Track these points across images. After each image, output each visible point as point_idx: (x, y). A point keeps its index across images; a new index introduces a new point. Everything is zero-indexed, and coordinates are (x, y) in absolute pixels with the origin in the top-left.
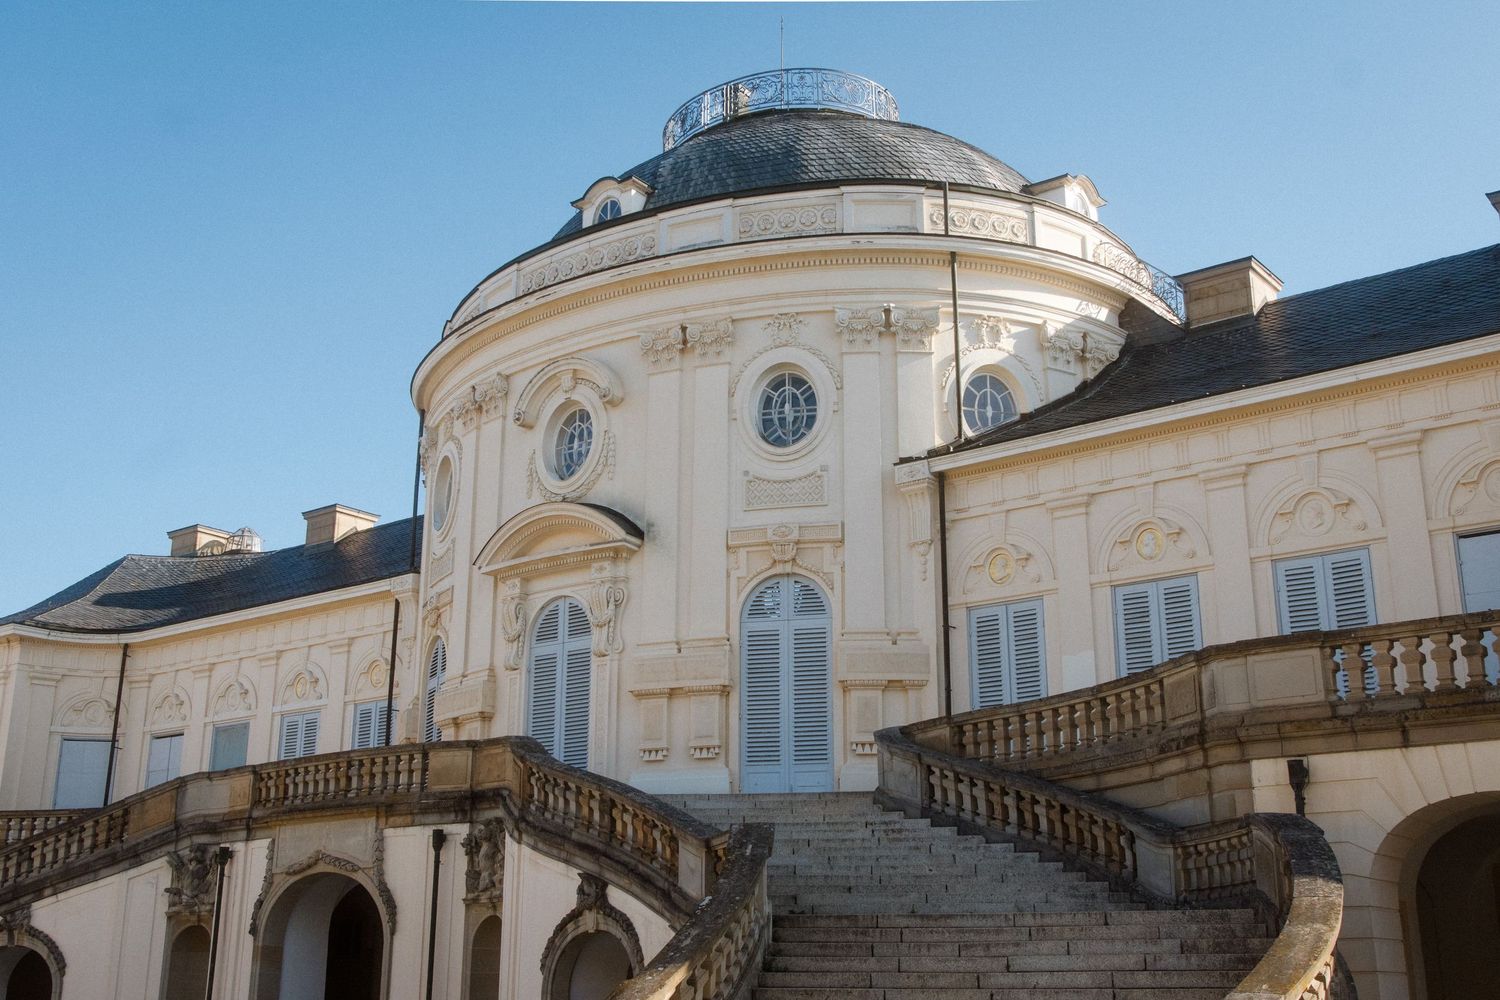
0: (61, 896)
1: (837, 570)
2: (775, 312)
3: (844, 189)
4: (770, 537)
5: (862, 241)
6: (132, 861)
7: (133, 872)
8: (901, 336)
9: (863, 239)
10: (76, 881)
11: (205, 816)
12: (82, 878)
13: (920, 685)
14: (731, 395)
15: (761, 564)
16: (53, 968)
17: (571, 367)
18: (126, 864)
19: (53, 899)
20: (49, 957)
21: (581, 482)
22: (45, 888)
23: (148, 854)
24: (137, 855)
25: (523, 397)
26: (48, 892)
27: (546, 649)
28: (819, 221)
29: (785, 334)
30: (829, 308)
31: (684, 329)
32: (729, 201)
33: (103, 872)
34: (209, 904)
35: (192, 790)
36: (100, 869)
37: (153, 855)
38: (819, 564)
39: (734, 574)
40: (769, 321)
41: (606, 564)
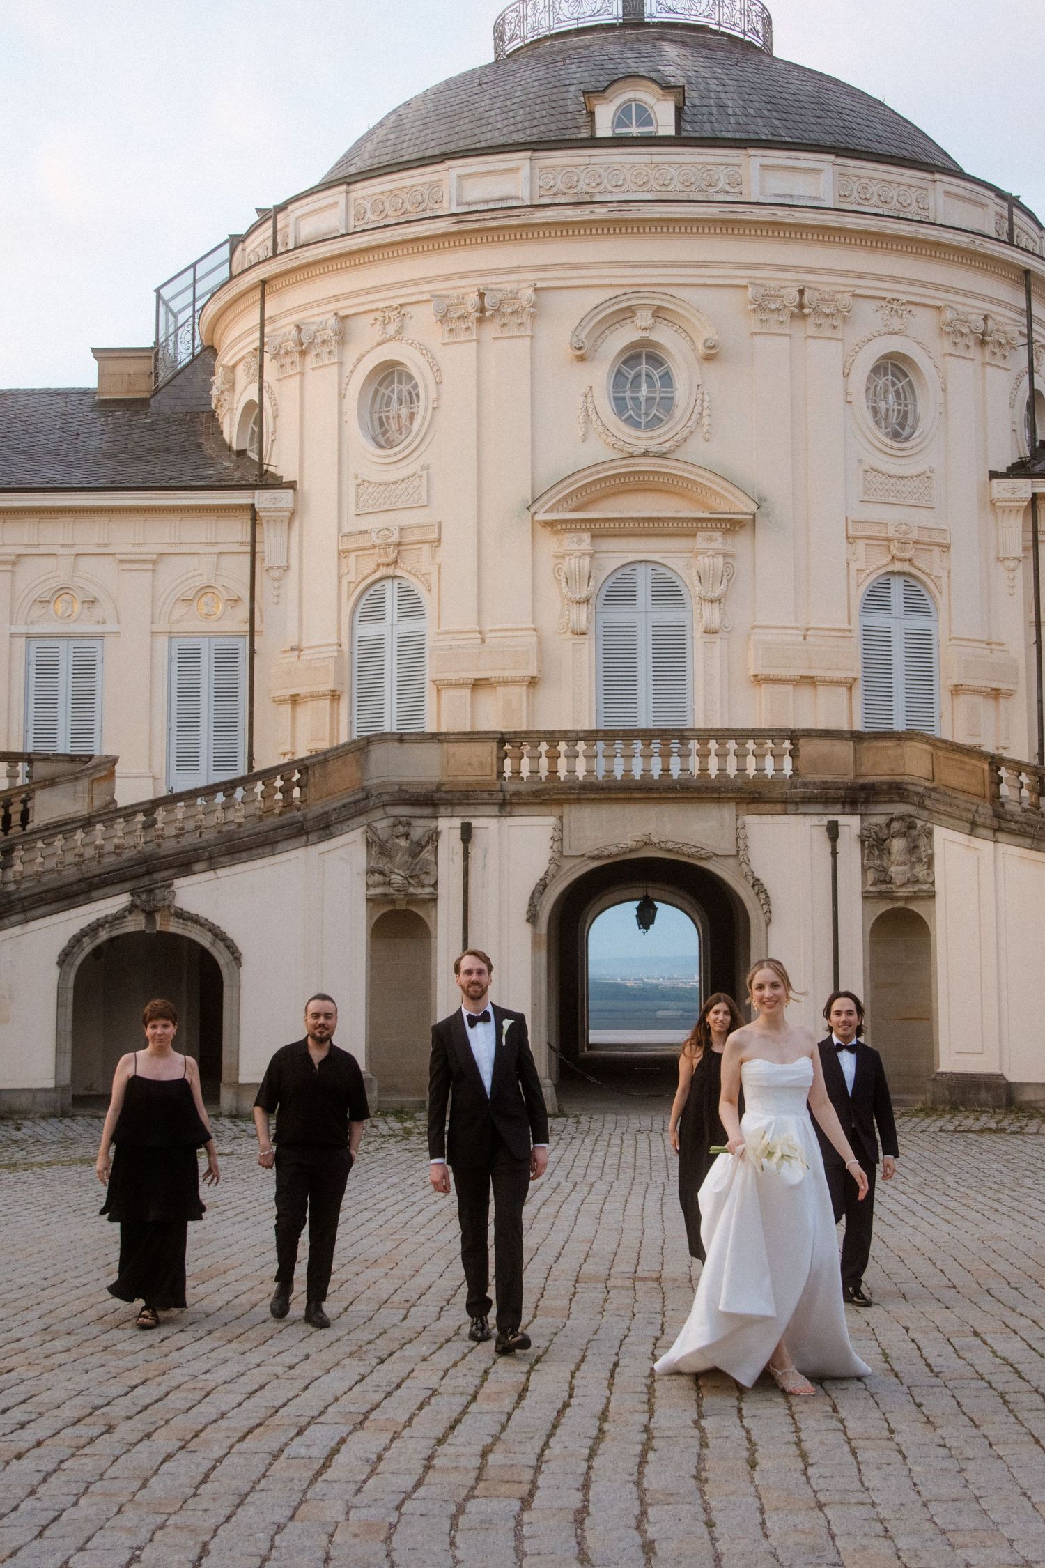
0: (221, 872)
1: (944, 574)
2: (889, 296)
3: (938, 176)
4: (891, 533)
5: (978, 242)
6: (321, 832)
7: (323, 846)
8: (990, 347)
9: (979, 241)
10: (244, 855)
11: (400, 784)
12: (254, 852)
13: (1010, 695)
14: (846, 376)
15: (880, 561)
16: (222, 957)
17: (654, 302)
18: (313, 837)
19: (210, 875)
20: (213, 944)
21: (666, 438)
22: (198, 861)
23: (339, 825)
24: (327, 827)
25: (582, 324)
26: (197, 867)
27: (619, 615)
28: (914, 204)
29: (896, 324)
30: (938, 303)
31: (801, 292)
32: (831, 158)
33: (281, 846)
34: (429, 885)
35: (377, 752)
36: (283, 840)
37: (344, 827)
38: (930, 564)
39: (854, 566)
40: (883, 303)
41: (718, 535)
